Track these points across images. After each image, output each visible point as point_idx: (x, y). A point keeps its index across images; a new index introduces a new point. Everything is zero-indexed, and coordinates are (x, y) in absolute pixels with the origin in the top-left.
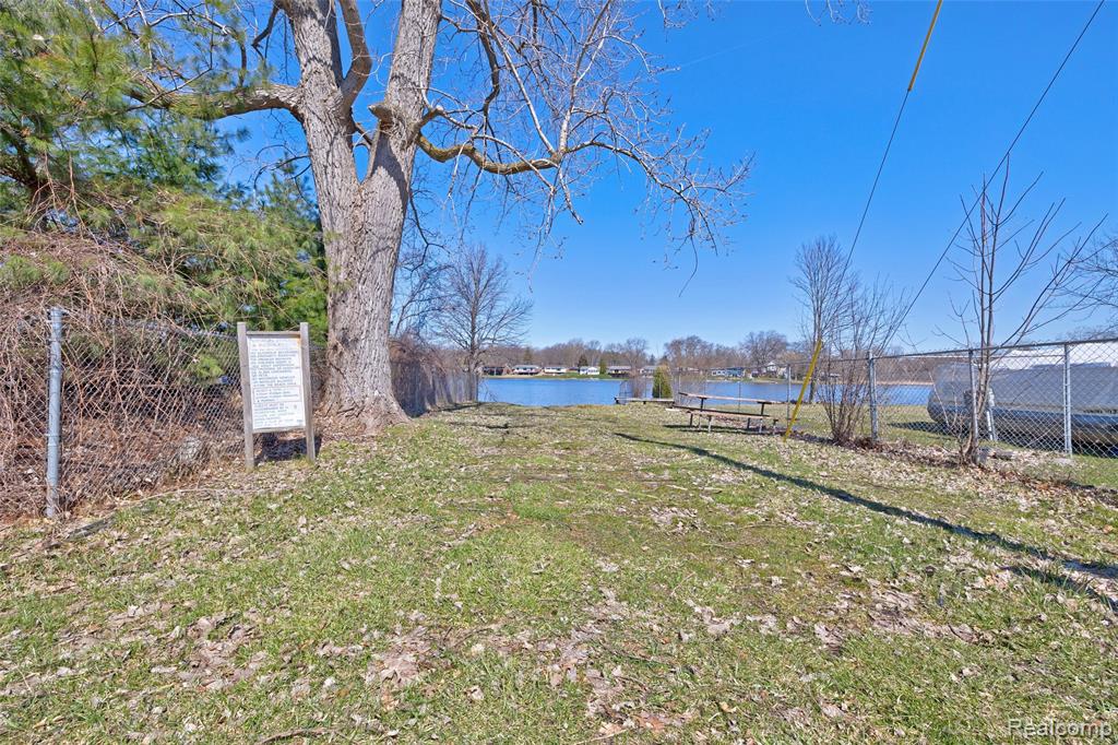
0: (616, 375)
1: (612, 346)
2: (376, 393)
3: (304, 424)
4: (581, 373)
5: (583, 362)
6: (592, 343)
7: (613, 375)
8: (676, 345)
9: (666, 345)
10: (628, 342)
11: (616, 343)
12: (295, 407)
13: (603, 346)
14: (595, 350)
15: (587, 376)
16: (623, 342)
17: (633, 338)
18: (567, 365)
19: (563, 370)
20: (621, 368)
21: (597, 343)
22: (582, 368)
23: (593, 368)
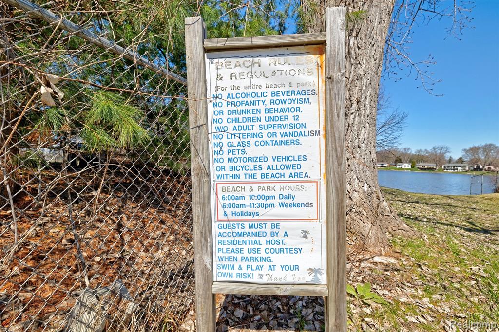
0: (423, 169)
1: (421, 151)
2: (366, 188)
3: (323, 279)
4: (398, 167)
5: (399, 160)
6: (405, 149)
7: (421, 169)
8: (474, 150)
9: (465, 150)
10: (434, 148)
11: (423, 149)
12: (305, 234)
13: (413, 151)
14: (406, 153)
15: (401, 169)
16: (430, 148)
17: (437, 146)
18: (387, 162)
19: (386, 165)
20: (427, 165)
21: (409, 149)
22: (398, 164)
23: (406, 164)
